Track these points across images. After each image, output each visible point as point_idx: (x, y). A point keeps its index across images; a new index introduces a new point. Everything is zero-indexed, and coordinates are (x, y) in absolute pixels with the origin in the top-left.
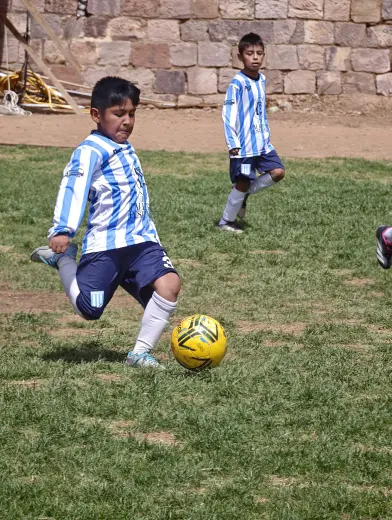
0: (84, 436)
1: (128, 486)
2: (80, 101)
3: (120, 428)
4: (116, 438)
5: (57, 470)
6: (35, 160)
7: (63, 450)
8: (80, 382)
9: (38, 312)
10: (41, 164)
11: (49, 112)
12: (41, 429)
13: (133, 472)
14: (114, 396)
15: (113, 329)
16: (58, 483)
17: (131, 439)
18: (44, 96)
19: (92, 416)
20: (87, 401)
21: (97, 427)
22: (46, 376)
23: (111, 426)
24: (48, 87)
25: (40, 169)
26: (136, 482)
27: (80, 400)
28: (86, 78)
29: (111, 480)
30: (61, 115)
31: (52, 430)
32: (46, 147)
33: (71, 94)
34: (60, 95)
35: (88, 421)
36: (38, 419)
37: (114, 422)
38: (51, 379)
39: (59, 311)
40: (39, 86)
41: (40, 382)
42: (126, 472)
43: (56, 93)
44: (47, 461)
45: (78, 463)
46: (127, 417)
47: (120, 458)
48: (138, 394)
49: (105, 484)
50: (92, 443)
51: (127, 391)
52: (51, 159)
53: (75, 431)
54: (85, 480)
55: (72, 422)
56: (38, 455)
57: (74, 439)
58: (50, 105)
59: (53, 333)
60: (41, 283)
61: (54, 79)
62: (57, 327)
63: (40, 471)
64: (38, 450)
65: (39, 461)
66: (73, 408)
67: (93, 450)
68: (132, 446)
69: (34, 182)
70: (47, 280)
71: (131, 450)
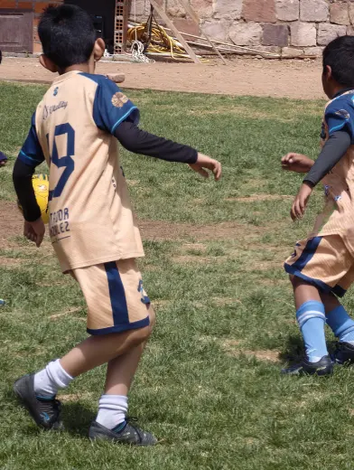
0: (201, 353)
1: (240, 398)
2: (198, 51)
3: (232, 346)
4: (229, 355)
5: (178, 382)
6: (158, 103)
7: (183, 365)
8: (198, 305)
9: (160, 240)
10: (163, 107)
11: (171, 61)
12: (164, 345)
13: (243, 386)
14: (227, 317)
15: (226, 257)
16: (179, 393)
17: (242, 356)
18: (166, 46)
19: (208, 334)
20: (204, 321)
21: (213, 345)
22: (168, 298)
23: (225, 343)
24: (170, 38)
25: (163, 111)
26: (246, 394)
27: (197, 320)
28: (203, 30)
29: (225, 393)
30: (181, 64)
31: (173, 346)
32: (168, 92)
33: (189, 44)
34: (181, 45)
35: (205, 339)
36: (162, 336)
37: (227, 340)
38: (173, 301)
39: (179, 240)
40: (162, 36)
41: (163, 302)
42: (237, 385)
43: (177, 44)
44: (170, 375)
45: (196, 376)
46: (238, 336)
47: (233, 373)
48: (247, 315)
49: (219, 396)
50: (208, 358)
51: (238, 313)
52: (172, 103)
53: (194, 347)
54: (203, 391)
55: (191, 340)
56: (161, 368)
57: (192, 355)
58: (171, 54)
59: (174, 260)
60: (163, 215)
61: (175, 30)
62: (178, 254)
63: (163, 382)
64: (161, 364)
65: (162, 374)
66: (191, 326)
67: (209, 364)
68: (243, 362)
69: (158, 123)
70: (169, 212)
71: (242, 366)
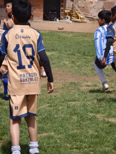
0: (90, 119)
1: (103, 134)
2: (88, 19)
3: (100, 117)
4: (100, 120)
5: (82, 129)
6: (75, 36)
7: (84, 123)
8: (89, 103)
9: (76, 82)
10: (77, 38)
11: (79, 22)
12: (78, 117)
13: (104, 130)
14: (99, 107)
15: (98, 87)
16: (83, 133)
17: (104, 120)
18: (78, 17)
19: (92, 113)
20: (91, 109)
21: (94, 116)
22: (79, 101)
23: (98, 116)
24: (79, 15)
25: (77, 39)
26: (105, 133)
27: (89, 108)
28: (90, 12)
29: (98, 132)
30: (83, 23)
31: (81, 117)
32: (79, 33)
33: (86, 17)
34: (82, 17)
35: (92, 115)
36: (77, 114)
37: (99, 115)
38: (81, 102)
39: (82, 82)
40: (76, 14)
41: (77, 102)
42: (103, 130)
43: (81, 17)
44: (80, 127)
45: (88, 127)
46: (103, 113)
47: (101, 126)
48: (106, 106)
49: (96, 133)
50: (92, 121)
51: (103, 106)
52: (80, 36)
53: (88, 117)
54: (91, 132)
55: (87, 115)
56: (77, 124)
57: (87, 120)
58: (79, 20)
59: (81, 88)
60: (77, 73)
61: (81, 12)
62: (82, 86)
63: (77, 129)
64: (77, 123)
65: (77, 126)
66: (87, 110)
67: (93, 123)
69: (75, 43)
70: (79, 72)
71: (104, 123)
